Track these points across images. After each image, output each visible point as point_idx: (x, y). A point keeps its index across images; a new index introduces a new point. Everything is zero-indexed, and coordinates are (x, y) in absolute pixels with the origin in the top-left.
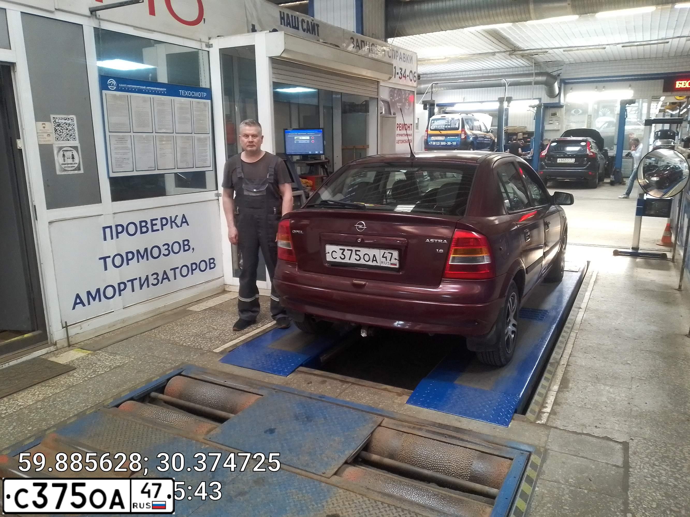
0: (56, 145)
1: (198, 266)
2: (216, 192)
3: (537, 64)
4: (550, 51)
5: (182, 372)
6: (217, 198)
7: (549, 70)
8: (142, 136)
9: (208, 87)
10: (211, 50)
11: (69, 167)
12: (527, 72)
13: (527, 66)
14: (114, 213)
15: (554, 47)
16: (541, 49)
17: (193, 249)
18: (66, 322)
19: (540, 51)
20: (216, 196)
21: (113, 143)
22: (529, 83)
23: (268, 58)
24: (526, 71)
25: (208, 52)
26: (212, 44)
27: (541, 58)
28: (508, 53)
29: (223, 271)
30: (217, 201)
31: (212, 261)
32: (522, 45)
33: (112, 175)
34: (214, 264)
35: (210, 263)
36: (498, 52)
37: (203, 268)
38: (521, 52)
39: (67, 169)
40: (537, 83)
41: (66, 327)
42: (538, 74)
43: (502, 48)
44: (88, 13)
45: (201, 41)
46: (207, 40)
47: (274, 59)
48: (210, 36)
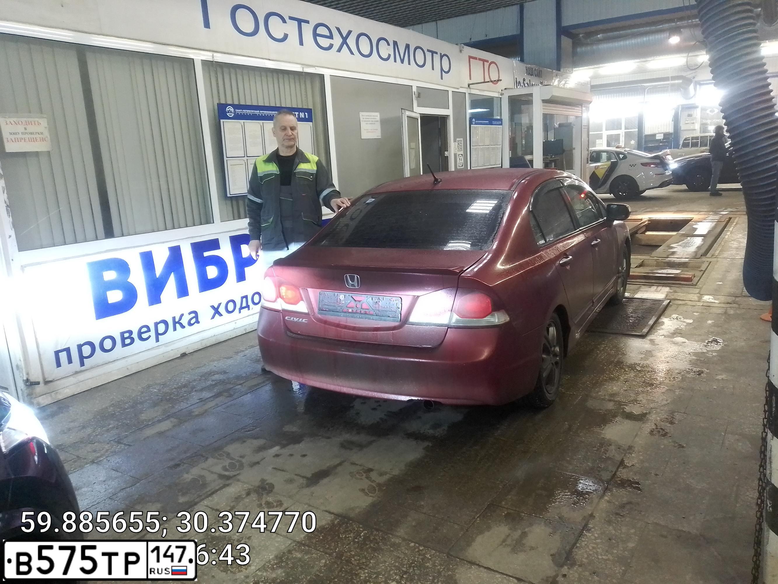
0: (458, 153)
7: (684, 74)
8: (481, 148)
10: (503, 97)
21: (472, 152)
23: (541, 100)
26: (504, 94)
39: (460, 165)
40: (673, 87)
42: (674, 78)
44: (467, 86)
45: (499, 92)
46: (500, 91)
47: (544, 101)
48: (502, 89)
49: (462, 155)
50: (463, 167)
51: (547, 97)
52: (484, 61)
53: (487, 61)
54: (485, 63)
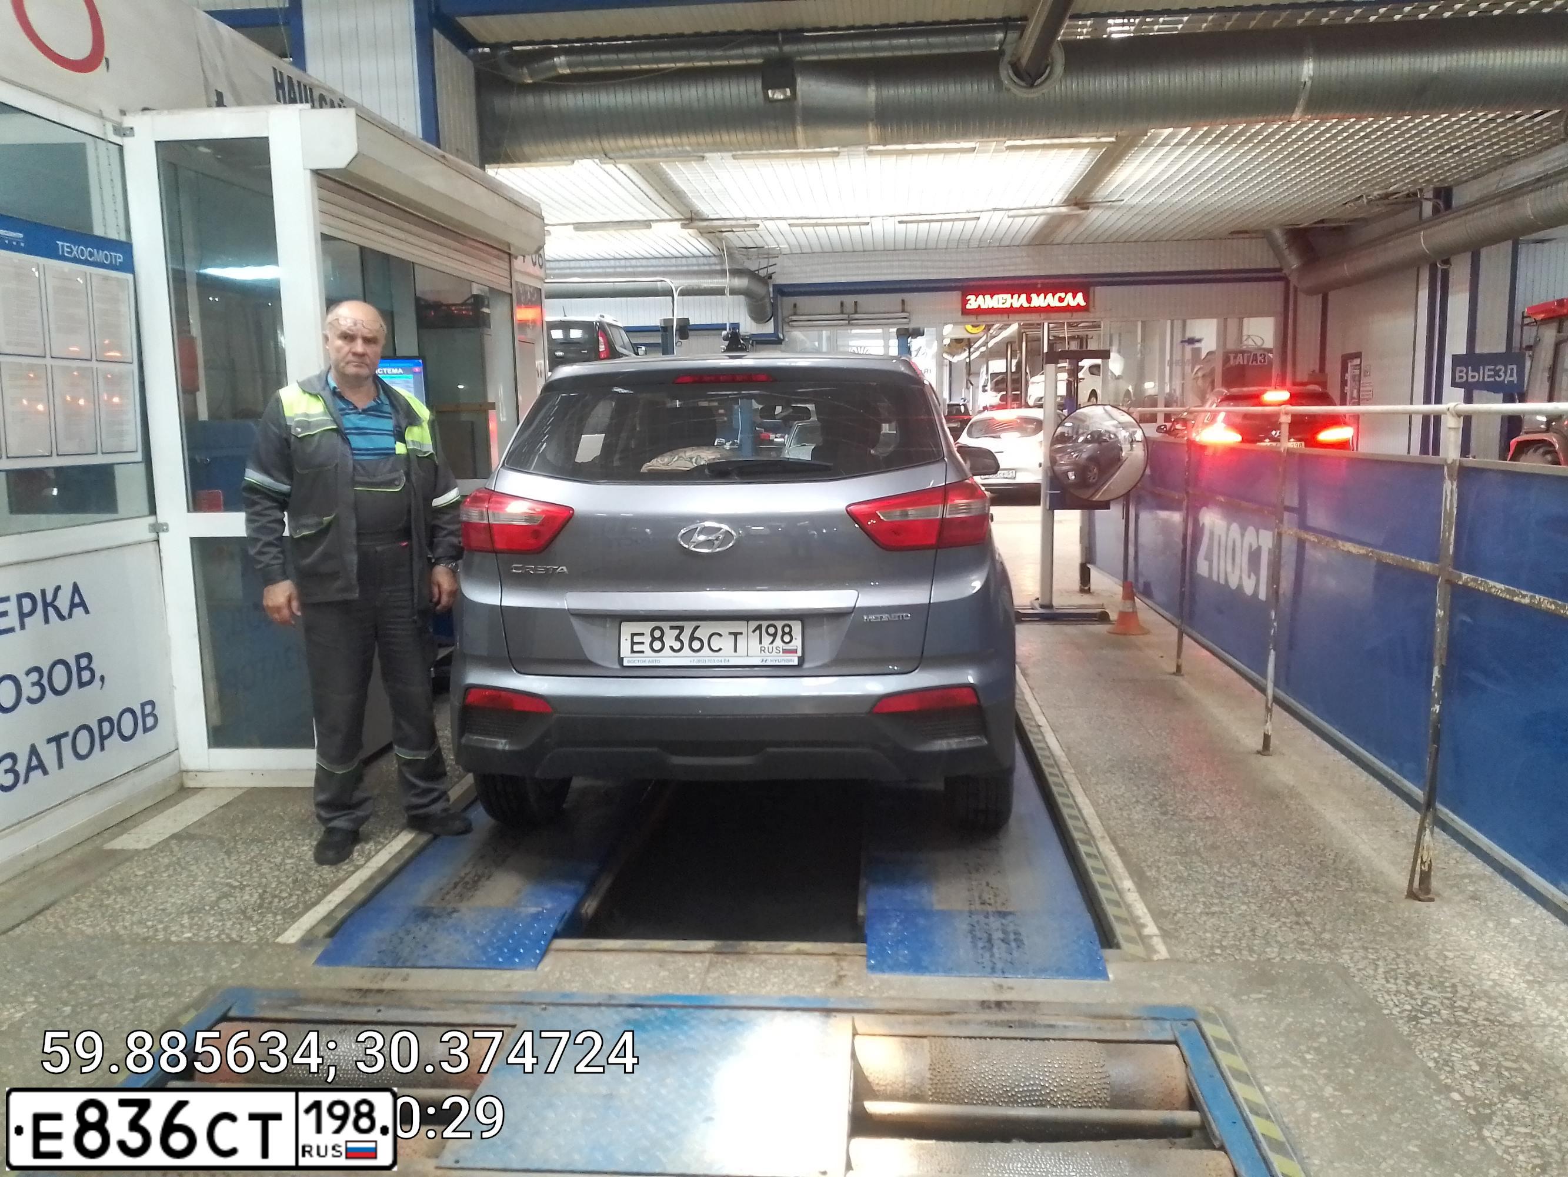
1: (115, 725)
2: (151, 520)
4: (759, 225)
5: (229, 1009)
6: (153, 536)
7: (753, 267)
9: (123, 238)
10: (126, 142)
12: (707, 268)
13: (704, 256)
15: (768, 216)
16: (746, 219)
17: (102, 678)
19: (740, 223)
20: (151, 531)
22: (719, 292)
23: (308, 173)
24: (704, 265)
25: (121, 148)
26: (132, 128)
27: (738, 239)
28: (677, 224)
29: (175, 734)
30: (152, 546)
31: (148, 709)
32: (706, 209)
34: (155, 717)
35: (144, 716)
36: (657, 221)
37: (127, 731)
38: (705, 223)
40: (734, 292)
43: (664, 211)
45: (99, 115)
47: (324, 178)
48: (124, 109)
51: (335, 162)
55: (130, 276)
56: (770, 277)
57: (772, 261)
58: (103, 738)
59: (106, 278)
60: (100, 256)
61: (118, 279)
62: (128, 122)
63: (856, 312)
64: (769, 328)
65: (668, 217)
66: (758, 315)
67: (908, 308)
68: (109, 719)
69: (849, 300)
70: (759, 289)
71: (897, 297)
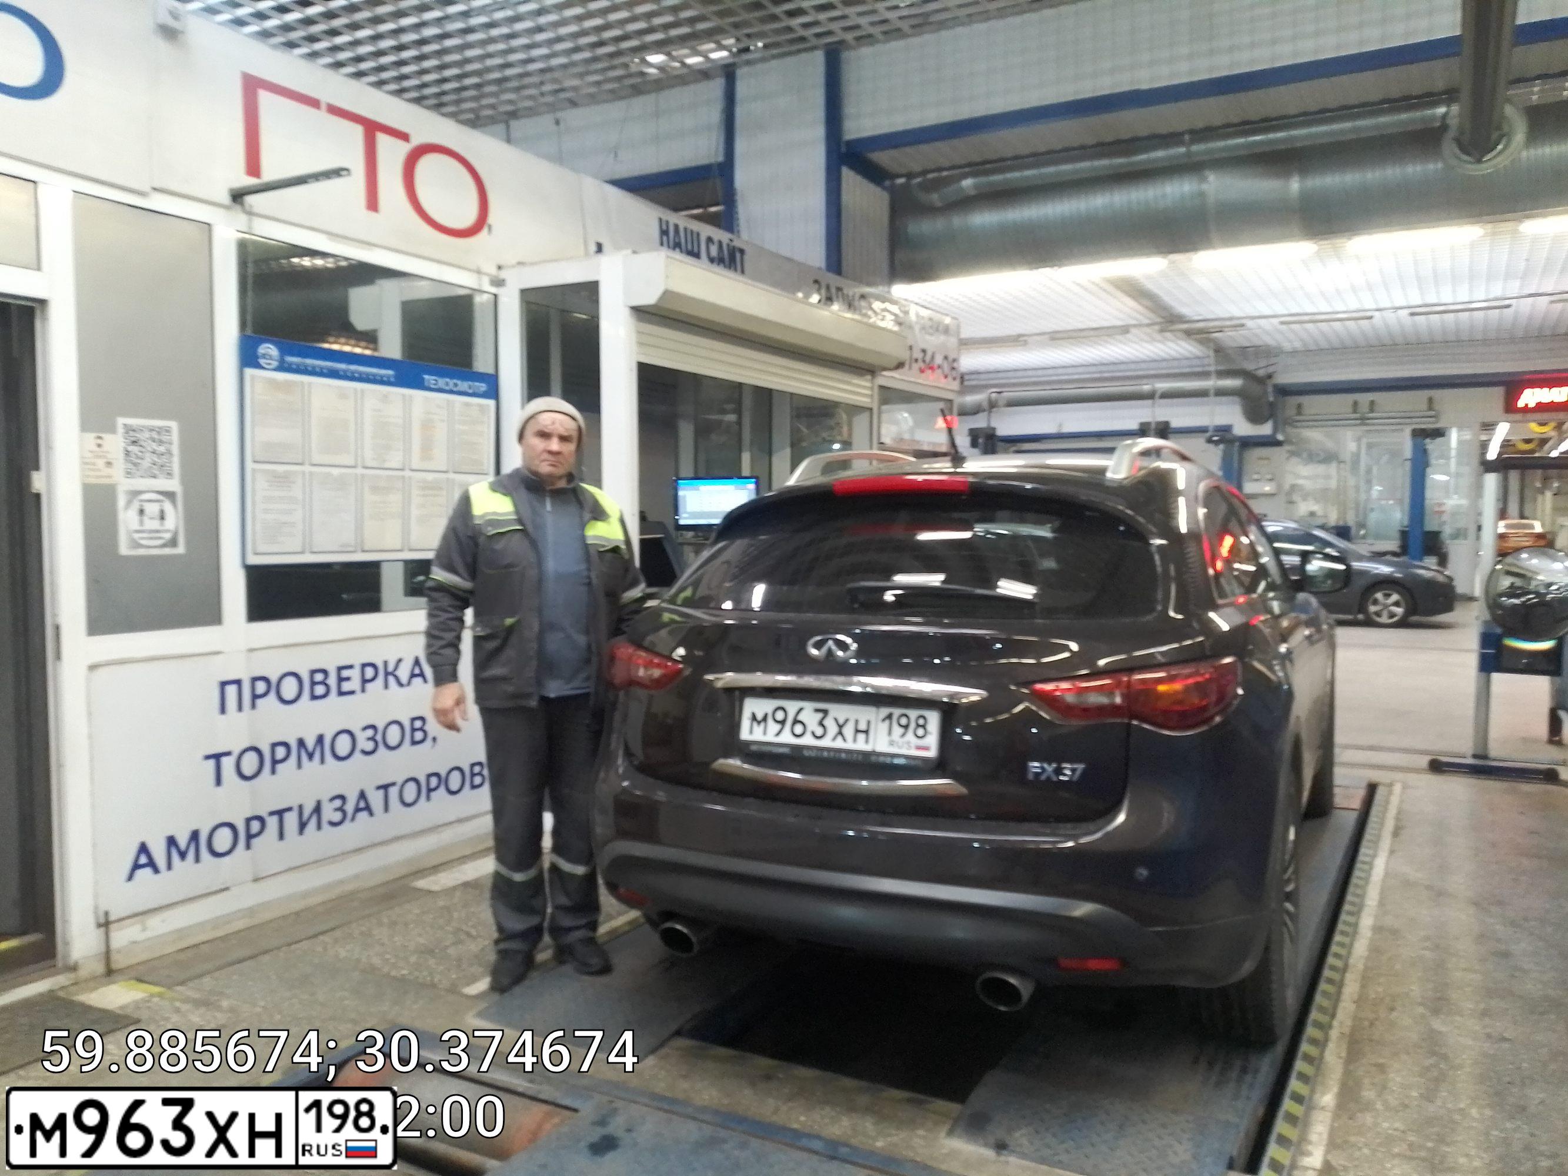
0: (124, 485)
1: (443, 780)
3: (1219, 351)
4: (1250, 324)
7: (1249, 366)
8: (329, 474)
9: (491, 370)
10: (501, 292)
11: (151, 538)
12: (1200, 369)
13: (1198, 358)
14: (251, 650)
15: (1257, 314)
16: (1231, 319)
17: (434, 739)
18: (107, 914)
19: (1228, 323)
21: (259, 487)
22: (1202, 394)
23: (628, 309)
24: (1197, 366)
25: (496, 296)
26: (505, 280)
27: (1231, 338)
28: (1157, 327)
31: (477, 769)
32: (1187, 311)
33: (254, 560)
35: (473, 775)
36: (1135, 326)
37: (455, 786)
38: (1185, 326)
39: (143, 542)
40: (1220, 393)
41: (105, 924)
42: (1222, 374)
43: (1145, 316)
44: (226, 199)
45: (479, 272)
46: (493, 271)
47: (641, 313)
48: (501, 263)
49: (170, 495)
50: (181, 549)
51: (649, 298)
52: (372, 128)
53: (404, 137)
54: (382, 139)
55: (491, 403)
56: (1270, 376)
57: (1273, 360)
58: (430, 790)
59: (467, 405)
60: (464, 386)
61: (480, 406)
62: (503, 274)
63: (1372, 411)
64: (1266, 429)
65: (1147, 321)
66: (1254, 416)
67: (1437, 407)
68: (437, 775)
69: (1364, 398)
70: (1255, 389)
71: (1424, 394)
